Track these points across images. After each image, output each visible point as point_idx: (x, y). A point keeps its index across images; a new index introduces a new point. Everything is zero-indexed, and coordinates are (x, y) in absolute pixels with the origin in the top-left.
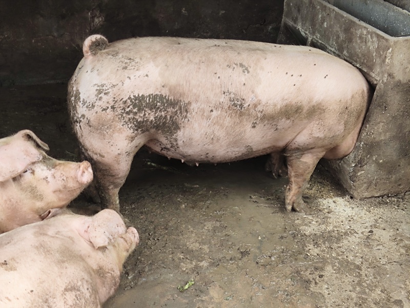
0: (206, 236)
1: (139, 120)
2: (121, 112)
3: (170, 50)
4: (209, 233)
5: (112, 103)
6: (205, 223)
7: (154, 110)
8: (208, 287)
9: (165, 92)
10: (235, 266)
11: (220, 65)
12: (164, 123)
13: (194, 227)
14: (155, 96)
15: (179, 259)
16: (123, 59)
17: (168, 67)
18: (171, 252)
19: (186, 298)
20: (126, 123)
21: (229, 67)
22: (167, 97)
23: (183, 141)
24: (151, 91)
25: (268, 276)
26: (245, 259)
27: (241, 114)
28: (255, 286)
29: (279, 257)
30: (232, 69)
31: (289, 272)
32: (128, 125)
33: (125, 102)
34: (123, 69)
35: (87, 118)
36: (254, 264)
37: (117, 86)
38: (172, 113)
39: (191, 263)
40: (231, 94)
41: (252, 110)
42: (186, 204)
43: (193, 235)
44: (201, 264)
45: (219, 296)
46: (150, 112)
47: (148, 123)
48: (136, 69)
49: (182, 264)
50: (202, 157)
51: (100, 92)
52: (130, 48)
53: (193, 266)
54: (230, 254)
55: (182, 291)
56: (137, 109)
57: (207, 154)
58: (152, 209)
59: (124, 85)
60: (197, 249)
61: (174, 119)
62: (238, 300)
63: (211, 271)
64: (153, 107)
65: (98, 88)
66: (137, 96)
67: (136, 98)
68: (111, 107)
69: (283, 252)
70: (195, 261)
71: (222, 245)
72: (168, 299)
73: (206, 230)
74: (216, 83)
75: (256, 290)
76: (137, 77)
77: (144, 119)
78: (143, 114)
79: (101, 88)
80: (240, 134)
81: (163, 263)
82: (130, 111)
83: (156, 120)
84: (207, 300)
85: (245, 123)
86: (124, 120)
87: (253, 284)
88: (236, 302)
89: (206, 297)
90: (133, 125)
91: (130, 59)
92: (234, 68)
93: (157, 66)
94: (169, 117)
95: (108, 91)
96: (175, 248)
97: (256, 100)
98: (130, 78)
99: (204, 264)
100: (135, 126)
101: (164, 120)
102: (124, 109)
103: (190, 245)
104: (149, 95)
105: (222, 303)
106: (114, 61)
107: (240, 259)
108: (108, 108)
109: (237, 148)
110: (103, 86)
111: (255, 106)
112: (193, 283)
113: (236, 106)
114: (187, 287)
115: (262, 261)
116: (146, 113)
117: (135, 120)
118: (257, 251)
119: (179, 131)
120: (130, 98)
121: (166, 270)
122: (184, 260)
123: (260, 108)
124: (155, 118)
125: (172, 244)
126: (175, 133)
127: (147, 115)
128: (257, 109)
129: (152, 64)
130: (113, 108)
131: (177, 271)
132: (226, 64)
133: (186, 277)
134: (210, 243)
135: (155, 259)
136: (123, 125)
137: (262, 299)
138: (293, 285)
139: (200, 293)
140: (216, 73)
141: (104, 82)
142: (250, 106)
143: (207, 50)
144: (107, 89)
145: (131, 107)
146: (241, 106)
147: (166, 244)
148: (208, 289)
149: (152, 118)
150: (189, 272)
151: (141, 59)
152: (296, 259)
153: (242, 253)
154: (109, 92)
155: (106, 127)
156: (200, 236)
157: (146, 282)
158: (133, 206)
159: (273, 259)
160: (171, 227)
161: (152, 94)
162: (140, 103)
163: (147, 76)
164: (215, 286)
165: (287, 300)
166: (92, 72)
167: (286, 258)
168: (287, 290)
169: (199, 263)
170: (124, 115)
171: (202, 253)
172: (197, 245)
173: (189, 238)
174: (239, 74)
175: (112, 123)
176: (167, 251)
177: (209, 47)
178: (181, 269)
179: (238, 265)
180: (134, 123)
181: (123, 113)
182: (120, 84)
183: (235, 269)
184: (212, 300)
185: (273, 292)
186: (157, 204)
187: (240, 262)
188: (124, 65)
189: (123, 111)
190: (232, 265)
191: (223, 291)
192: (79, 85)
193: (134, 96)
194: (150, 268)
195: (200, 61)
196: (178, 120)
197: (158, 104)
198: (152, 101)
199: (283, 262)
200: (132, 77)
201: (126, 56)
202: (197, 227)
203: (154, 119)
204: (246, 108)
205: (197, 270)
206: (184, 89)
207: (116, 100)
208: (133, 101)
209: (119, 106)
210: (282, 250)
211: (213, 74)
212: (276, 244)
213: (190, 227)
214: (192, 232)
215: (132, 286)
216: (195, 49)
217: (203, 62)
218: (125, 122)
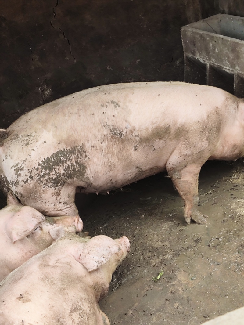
0: (165, 234)
1: (54, 178)
2: (38, 178)
3: (53, 114)
4: (166, 232)
5: (29, 175)
6: (162, 225)
7: (61, 165)
8: (176, 274)
9: (62, 147)
10: (192, 253)
11: (95, 107)
12: (74, 170)
13: (154, 230)
14: (56, 154)
15: (149, 257)
16: (23, 139)
17: (57, 127)
18: (141, 254)
19: (159, 286)
20: (46, 185)
21: (103, 106)
22: (65, 150)
23: (93, 177)
24: (53, 151)
25: (219, 254)
26: (199, 245)
27: (123, 141)
28: (211, 264)
29: (225, 237)
30: (105, 107)
31: (236, 247)
32: (48, 185)
33: (38, 169)
34: (26, 145)
35: (19, 193)
36: (207, 248)
37: (27, 160)
38: (75, 158)
39: (159, 258)
40: (110, 126)
41: (130, 136)
42: (145, 214)
43: (155, 236)
44: (166, 257)
45: (185, 279)
46: (58, 167)
47: (62, 176)
48: (35, 141)
49: (152, 260)
50: (109, 184)
51: (17, 170)
52: (24, 127)
53: (160, 260)
54: (186, 244)
55: (156, 281)
56: (48, 170)
57: (111, 180)
58: (120, 224)
59: (32, 157)
60: (161, 246)
61: (79, 162)
62: (200, 278)
63: (175, 261)
64: (58, 162)
65: (15, 168)
66: (44, 160)
67: (44, 162)
68: (29, 177)
69: (227, 233)
70: (161, 256)
71: (179, 239)
72: (147, 290)
73: (164, 230)
74: (96, 121)
75: (213, 267)
76: (38, 147)
77: (57, 175)
78: (54, 171)
79: (17, 167)
80: (128, 158)
81: (137, 263)
82: (45, 174)
83: (66, 171)
84: (177, 283)
85: (128, 148)
86: (43, 183)
87: (209, 263)
88: (199, 280)
89: (176, 282)
90: (52, 184)
91: (28, 136)
92: (107, 106)
93: (49, 131)
94: (74, 163)
95: (23, 166)
96: (143, 250)
97: (131, 127)
98: (33, 150)
99: (168, 256)
100: (54, 184)
101: (73, 168)
102: (39, 175)
103: (155, 245)
104: (52, 155)
105: (189, 283)
106: (18, 143)
107: (195, 246)
108: (28, 179)
109: (130, 170)
110: (17, 165)
111: (131, 132)
112: (163, 273)
113: (117, 135)
114: (159, 277)
115: (212, 243)
116: (56, 170)
117: (51, 179)
118: (207, 237)
119: (86, 170)
120: (39, 164)
121: (140, 268)
122: (153, 257)
123: (135, 133)
124: (64, 170)
125: (141, 247)
126: (85, 173)
127: (58, 171)
128: (133, 134)
129: (45, 131)
130: (31, 177)
131: (149, 267)
132: (100, 104)
133: (157, 270)
134: (169, 239)
135: (130, 261)
136: (44, 187)
137: (219, 273)
138: (240, 257)
139: (170, 280)
140: (93, 114)
141: (17, 162)
142: (127, 133)
143: (81, 100)
144: (21, 165)
145: (43, 170)
146: (120, 133)
147: (136, 248)
148: (175, 275)
149: (62, 171)
150: (158, 265)
151: (36, 132)
152: (238, 236)
153: (195, 241)
154: (23, 168)
155: (33, 193)
156: (161, 236)
157: (128, 281)
158: (105, 225)
159: (220, 240)
160: (137, 234)
161: (54, 154)
162: (48, 164)
163: (45, 142)
164: (180, 271)
165: (239, 269)
166: (6, 159)
167: (231, 237)
168: (236, 262)
169: (164, 256)
170: (42, 179)
171: (165, 249)
172: (160, 243)
173: (152, 239)
174: (112, 109)
175: (36, 189)
176: (138, 254)
177: (83, 96)
178: (152, 264)
179: (194, 251)
180: (51, 182)
181: (40, 178)
182: (29, 157)
183: (193, 254)
184: (181, 283)
185: (227, 265)
186: (123, 219)
187: (195, 248)
188: (26, 142)
189: (39, 177)
190: (190, 252)
191: (187, 274)
192: (4, 173)
193: (42, 161)
194: (128, 269)
195: (78, 110)
196: (81, 161)
197: (61, 158)
198: (56, 158)
199: (229, 241)
200: (35, 148)
201: (24, 135)
202: (156, 229)
203: (64, 172)
204: (124, 135)
205: (164, 263)
206: (75, 137)
207: (30, 171)
208: (43, 165)
209: (35, 174)
210: (226, 232)
211: (91, 115)
212: (220, 228)
213: (151, 231)
214: (154, 234)
215: (118, 286)
216: (72, 103)
217: (81, 110)
218: (44, 184)
